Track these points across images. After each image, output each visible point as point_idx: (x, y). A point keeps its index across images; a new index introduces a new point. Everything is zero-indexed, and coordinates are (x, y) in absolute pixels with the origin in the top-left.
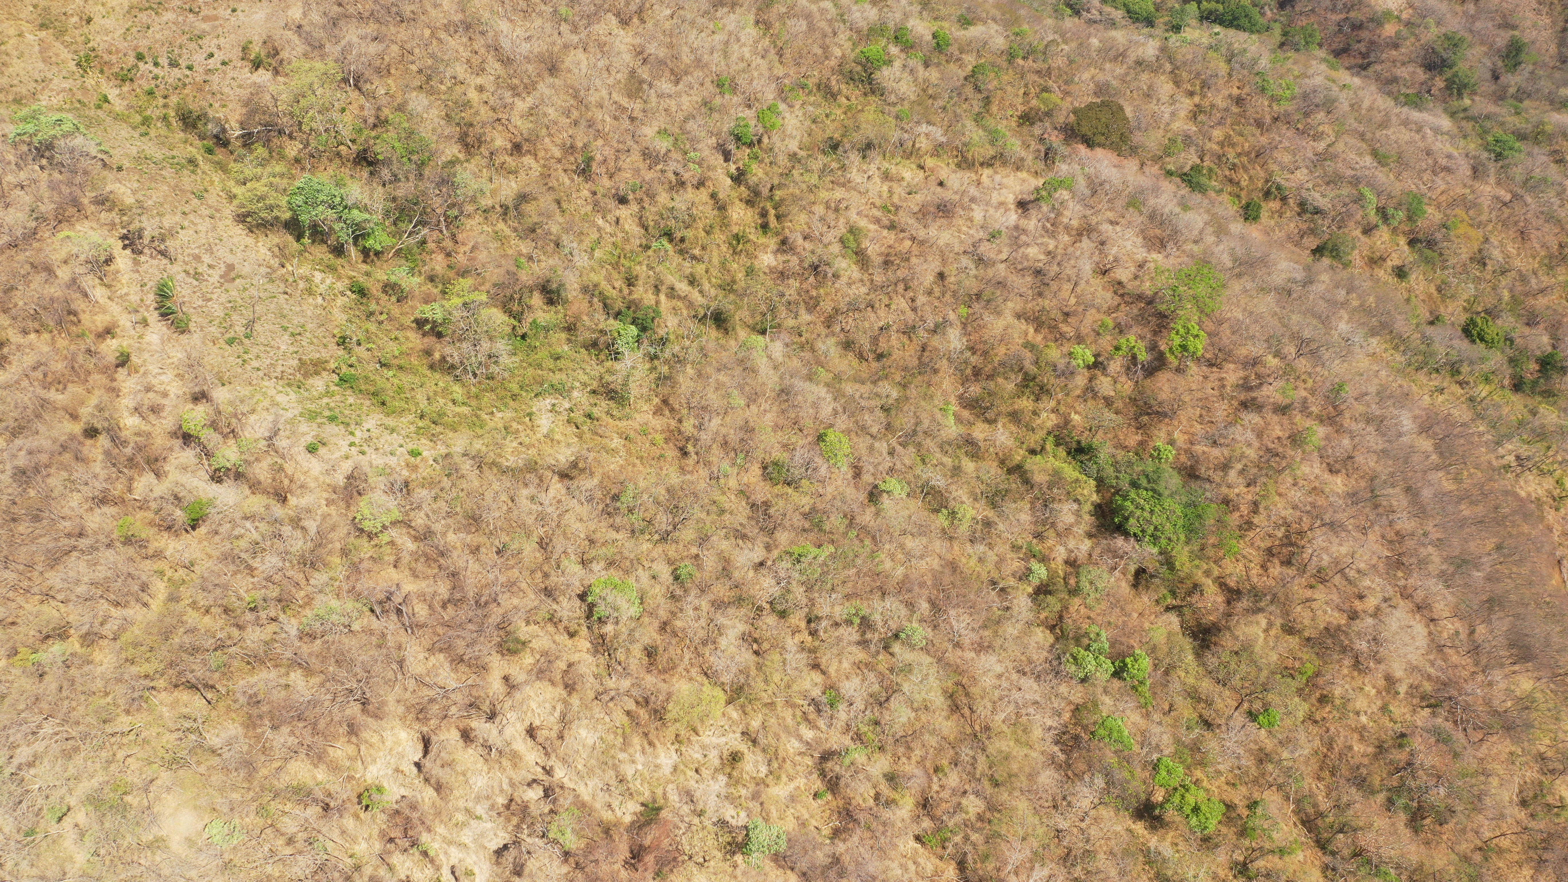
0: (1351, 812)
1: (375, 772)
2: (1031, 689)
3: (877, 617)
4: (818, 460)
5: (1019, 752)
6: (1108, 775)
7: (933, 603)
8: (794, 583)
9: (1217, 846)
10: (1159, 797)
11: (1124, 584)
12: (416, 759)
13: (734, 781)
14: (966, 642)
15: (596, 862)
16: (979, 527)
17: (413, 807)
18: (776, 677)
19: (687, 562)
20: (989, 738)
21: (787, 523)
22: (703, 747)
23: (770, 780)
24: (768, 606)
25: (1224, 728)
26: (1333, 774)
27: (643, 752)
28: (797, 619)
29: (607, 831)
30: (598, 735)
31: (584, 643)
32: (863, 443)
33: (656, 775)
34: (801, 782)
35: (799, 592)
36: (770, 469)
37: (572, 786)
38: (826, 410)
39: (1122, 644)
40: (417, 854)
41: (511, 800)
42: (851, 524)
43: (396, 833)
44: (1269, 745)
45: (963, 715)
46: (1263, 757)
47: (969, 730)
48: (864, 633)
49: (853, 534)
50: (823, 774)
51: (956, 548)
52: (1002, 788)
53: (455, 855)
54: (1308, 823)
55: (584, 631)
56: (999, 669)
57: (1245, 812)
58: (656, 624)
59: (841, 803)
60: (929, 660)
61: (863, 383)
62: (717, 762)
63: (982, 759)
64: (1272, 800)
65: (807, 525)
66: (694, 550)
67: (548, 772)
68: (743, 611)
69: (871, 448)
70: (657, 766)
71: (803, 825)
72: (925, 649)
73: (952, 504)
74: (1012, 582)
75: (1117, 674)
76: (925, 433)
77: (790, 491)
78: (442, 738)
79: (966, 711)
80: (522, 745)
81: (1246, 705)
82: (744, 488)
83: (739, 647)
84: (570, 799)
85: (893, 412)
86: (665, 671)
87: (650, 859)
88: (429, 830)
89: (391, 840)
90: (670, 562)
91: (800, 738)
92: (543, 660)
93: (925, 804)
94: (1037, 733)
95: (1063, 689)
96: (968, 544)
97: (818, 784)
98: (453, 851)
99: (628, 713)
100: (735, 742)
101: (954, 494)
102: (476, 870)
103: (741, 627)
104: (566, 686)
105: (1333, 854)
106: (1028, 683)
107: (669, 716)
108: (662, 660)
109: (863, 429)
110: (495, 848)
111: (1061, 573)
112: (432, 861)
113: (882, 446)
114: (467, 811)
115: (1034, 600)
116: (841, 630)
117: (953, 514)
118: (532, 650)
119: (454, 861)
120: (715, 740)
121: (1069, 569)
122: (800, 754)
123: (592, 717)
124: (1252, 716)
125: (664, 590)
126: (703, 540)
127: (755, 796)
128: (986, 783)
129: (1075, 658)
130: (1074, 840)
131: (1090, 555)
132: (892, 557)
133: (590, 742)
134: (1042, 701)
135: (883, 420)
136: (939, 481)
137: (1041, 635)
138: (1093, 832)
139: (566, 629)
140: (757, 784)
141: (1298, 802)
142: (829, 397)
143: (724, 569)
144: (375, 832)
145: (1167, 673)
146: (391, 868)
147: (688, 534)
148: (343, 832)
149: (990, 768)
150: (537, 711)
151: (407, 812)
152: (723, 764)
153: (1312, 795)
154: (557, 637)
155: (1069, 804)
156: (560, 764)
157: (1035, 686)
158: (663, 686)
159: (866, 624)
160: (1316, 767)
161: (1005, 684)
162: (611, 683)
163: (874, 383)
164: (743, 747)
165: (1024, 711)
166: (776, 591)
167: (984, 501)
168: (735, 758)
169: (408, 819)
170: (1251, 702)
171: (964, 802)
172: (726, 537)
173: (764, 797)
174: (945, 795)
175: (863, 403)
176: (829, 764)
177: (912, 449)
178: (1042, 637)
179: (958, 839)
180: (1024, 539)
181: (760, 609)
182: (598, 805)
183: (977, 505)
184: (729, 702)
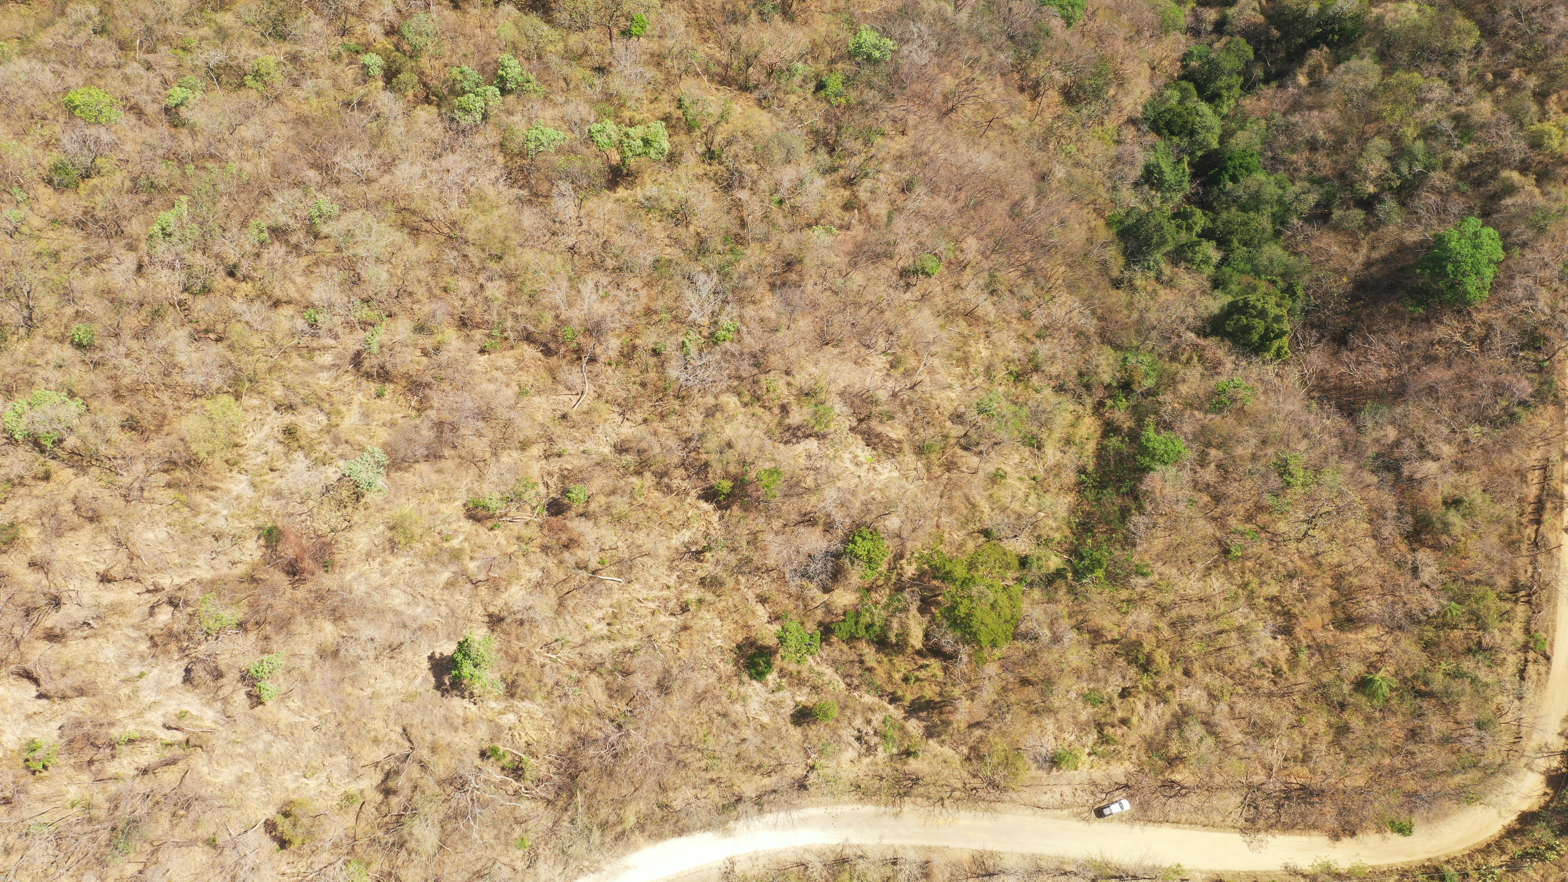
0: (743, 47)
1: (11, 737)
2: (456, 162)
3: (282, 219)
4: (92, 131)
5: (492, 219)
6: (567, 176)
7: (315, 166)
8: (188, 256)
9: (681, 154)
10: (616, 158)
11: (446, 13)
12: (35, 694)
13: (308, 449)
14: (374, 173)
15: (270, 606)
16: (290, 67)
17: (79, 724)
18: (255, 341)
19: (75, 326)
20: (462, 229)
21: (126, 212)
22: (258, 448)
23: (335, 420)
24: (186, 296)
25: (615, 63)
26: (712, 29)
27: (214, 499)
28: (221, 281)
29: (253, 579)
30: (163, 524)
31: (64, 473)
32: (114, 80)
33: (244, 504)
34: (359, 398)
35: (198, 259)
36: (56, 179)
37: (188, 579)
38: (47, 79)
39: (488, 64)
40: (123, 747)
41: (152, 638)
42: (181, 163)
43: (88, 754)
44: (655, 46)
45: (427, 232)
46: (658, 59)
47: (442, 239)
48: (287, 241)
49: (190, 168)
50: (368, 376)
51: (289, 103)
52: (506, 257)
53: (156, 717)
54: (724, 80)
55: (53, 465)
56: (417, 170)
57: (679, 113)
58: (109, 399)
59: (404, 383)
60: (358, 214)
61: (51, 23)
62: (280, 448)
63: (471, 251)
64: (689, 87)
65: (144, 197)
66: (70, 310)
67: (156, 590)
68: (169, 319)
69: (127, 79)
70: (237, 498)
71: (393, 424)
72: (345, 208)
73: (247, 67)
74: (361, 90)
75: (504, 91)
76: (158, 22)
77: (95, 181)
78: (36, 658)
79: (427, 226)
80: (110, 595)
81: (615, 31)
82: (51, 216)
83: (198, 349)
84: (196, 589)
85: (110, 27)
86: (159, 427)
87: (308, 564)
88: (112, 724)
89: (91, 762)
90: (61, 340)
91: (323, 368)
92: (45, 520)
93: (463, 323)
94: (491, 192)
95: (479, 140)
96: (296, 91)
97: (373, 387)
98: (149, 716)
99: (169, 485)
100: (280, 420)
101: (241, 57)
102: (185, 708)
103: (182, 334)
104: (91, 520)
105: (756, 87)
106: (449, 160)
107: (202, 455)
108: (147, 420)
109: (100, 66)
110: (181, 679)
111: (391, 47)
112: (143, 739)
113: (134, 68)
114: (124, 681)
115: (392, 89)
116: (265, 256)
117: (257, 75)
118: (26, 522)
119: (159, 721)
120: (261, 435)
121: (395, 39)
122: (336, 379)
123: (142, 518)
124: (626, 33)
125: (79, 366)
126: (67, 295)
127: (336, 441)
128: (492, 265)
129: (464, 109)
130: (586, 244)
131: (399, 11)
132: (243, 157)
133: (162, 535)
134: (472, 164)
135: (109, 43)
136: (215, 56)
137: (423, 113)
138: (595, 225)
139: (35, 478)
140: (329, 432)
141: (706, 71)
142: (37, 66)
143: (112, 301)
144: (70, 772)
145: (539, 57)
146: (116, 778)
147: (46, 303)
148: (44, 800)
149: (483, 250)
150: (90, 560)
151: (78, 732)
152: (288, 445)
153: (711, 57)
154: (36, 492)
155: (561, 223)
156: (159, 575)
157: (457, 157)
158: (172, 439)
159: (278, 233)
160: (697, 34)
161: (434, 178)
162: (126, 479)
163: (63, 13)
164: (288, 418)
165: (467, 185)
166: (180, 276)
167: (271, 41)
168: (290, 432)
169: (87, 737)
170: (616, 25)
171: (488, 293)
172: (86, 274)
173: (343, 437)
174: (470, 301)
175: (75, 42)
176: (366, 364)
177: (163, 48)
178: (425, 114)
179: (509, 323)
180: (336, 44)
181: (181, 303)
182: (224, 571)
183: (269, 49)
184: (238, 396)
